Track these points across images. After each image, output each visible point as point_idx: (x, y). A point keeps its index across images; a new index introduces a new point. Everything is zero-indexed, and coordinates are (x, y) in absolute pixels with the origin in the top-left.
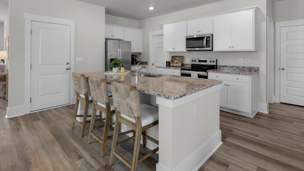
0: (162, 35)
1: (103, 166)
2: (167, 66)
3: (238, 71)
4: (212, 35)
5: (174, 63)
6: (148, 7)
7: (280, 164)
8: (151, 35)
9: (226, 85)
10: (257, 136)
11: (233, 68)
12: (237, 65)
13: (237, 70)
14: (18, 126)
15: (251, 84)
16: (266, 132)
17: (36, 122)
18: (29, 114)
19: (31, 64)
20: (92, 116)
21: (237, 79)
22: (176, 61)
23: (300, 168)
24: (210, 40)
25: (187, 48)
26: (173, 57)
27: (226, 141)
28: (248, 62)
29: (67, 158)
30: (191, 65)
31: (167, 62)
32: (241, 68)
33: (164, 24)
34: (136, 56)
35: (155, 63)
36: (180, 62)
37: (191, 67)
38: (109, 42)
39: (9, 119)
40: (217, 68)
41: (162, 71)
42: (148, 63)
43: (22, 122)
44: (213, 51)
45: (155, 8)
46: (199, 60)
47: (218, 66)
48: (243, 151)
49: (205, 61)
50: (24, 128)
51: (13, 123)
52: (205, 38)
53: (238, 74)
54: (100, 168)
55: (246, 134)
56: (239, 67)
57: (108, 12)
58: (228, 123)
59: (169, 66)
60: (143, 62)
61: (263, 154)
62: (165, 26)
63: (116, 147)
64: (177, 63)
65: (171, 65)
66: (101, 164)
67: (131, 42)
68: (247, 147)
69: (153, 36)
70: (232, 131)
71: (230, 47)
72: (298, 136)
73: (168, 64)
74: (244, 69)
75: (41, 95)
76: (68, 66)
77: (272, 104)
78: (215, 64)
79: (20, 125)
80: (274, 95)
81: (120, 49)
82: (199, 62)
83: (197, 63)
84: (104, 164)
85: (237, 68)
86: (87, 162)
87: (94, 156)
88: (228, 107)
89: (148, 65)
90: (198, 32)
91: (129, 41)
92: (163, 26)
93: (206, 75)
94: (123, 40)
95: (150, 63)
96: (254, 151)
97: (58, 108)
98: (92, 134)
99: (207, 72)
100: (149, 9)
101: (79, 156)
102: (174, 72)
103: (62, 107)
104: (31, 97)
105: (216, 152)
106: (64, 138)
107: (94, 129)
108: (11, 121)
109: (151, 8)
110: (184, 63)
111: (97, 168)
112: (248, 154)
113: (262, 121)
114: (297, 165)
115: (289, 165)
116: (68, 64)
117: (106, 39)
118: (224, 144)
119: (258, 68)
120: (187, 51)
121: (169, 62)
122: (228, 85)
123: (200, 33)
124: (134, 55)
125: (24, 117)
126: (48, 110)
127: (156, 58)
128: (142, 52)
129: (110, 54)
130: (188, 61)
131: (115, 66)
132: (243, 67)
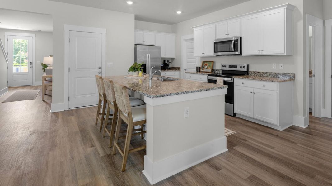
0: (193, 39)
1: (107, 155)
2: (197, 71)
3: (271, 78)
4: (241, 38)
5: (204, 69)
6: (175, 12)
7: (280, 176)
8: (184, 40)
9: (251, 93)
10: (273, 148)
11: (266, 75)
12: (270, 71)
13: (270, 76)
14: (56, 119)
15: (278, 92)
16: (287, 145)
17: (70, 117)
18: (67, 110)
19: (69, 68)
20: (114, 115)
21: (264, 86)
22: (206, 67)
23: (302, 183)
24: (238, 43)
25: (215, 52)
26: (204, 62)
27: (233, 149)
28: (282, 67)
29: (83, 145)
30: (221, 71)
31: (197, 67)
32: (274, 74)
33: (193, 28)
34: (168, 61)
35: (188, 68)
36: (210, 68)
37: (221, 73)
38: (138, 48)
39: (52, 113)
40: (248, 74)
41: (190, 77)
42: (181, 69)
43: (60, 116)
44: (242, 55)
45: (182, 12)
46: (229, 66)
47: (250, 72)
48: (245, 159)
49: (236, 67)
50: (60, 120)
51: (54, 116)
52: (233, 42)
53: (264, 80)
54: (104, 156)
55: (261, 145)
56: (272, 73)
57: (137, 18)
58: (247, 133)
59: (199, 71)
60: (176, 68)
61: (267, 165)
62: (195, 30)
63: (118, 139)
64: (207, 68)
65: (202, 70)
66: (106, 153)
67: (161, 47)
68: (254, 156)
69: (186, 40)
70: (246, 141)
71: (259, 51)
72: (327, 153)
73: (199, 70)
74: (278, 76)
75: (77, 95)
76: (100, 70)
77: (320, 118)
78: (245, 70)
79: (58, 118)
80: (324, 107)
81: (149, 55)
82: (229, 67)
83: (227, 68)
84: (108, 153)
85: (270, 75)
86: (96, 150)
87: (104, 147)
88: (255, 117)
89: (180, 70)
90: (226, 35)
91: (159, 47)
92: (193, 29)
93: (232, 81)
94: (154, 45)
95: (183, 69)
96: (259, 161)
97: (91, 107)
98: (106, 129)
99: (233, 78)
100: (176, 13)
101: (92, 145)
102: (201, 78)
103: (94, 107)
104: (70, 96)
105: (215, 157)
106: (86, 131)
107: (108, 125)
108: (53, 115)
109: (179, 12)
110: (214, 69)
111: (101, 155)
112: (250, 162)
113: (291, 135)
114: (301, 180)
115: (291, 178)
116: (100, 68)
117: (136, 45)
118: (229, 151)
119: (294, 74)
120: (216, 56)
121: (200, 67)
122: (254, 93)
123: (229, 36)
124: (166, 60)
125: (63, 113)
126: (83, 108)
127: (188, 63)
128: (175, 57)
129: (139, 59)
130: (218, 67)
131: (134, 70)
132: (277, 73)
